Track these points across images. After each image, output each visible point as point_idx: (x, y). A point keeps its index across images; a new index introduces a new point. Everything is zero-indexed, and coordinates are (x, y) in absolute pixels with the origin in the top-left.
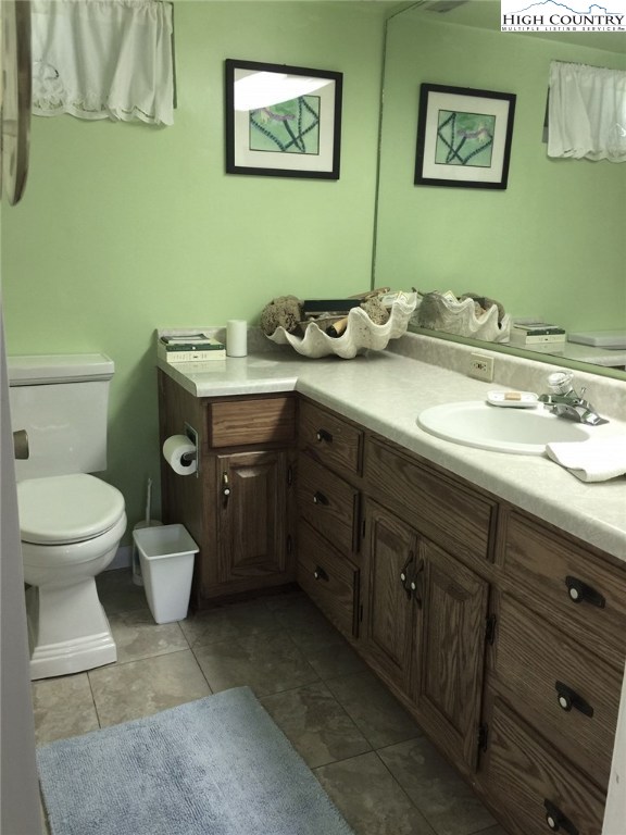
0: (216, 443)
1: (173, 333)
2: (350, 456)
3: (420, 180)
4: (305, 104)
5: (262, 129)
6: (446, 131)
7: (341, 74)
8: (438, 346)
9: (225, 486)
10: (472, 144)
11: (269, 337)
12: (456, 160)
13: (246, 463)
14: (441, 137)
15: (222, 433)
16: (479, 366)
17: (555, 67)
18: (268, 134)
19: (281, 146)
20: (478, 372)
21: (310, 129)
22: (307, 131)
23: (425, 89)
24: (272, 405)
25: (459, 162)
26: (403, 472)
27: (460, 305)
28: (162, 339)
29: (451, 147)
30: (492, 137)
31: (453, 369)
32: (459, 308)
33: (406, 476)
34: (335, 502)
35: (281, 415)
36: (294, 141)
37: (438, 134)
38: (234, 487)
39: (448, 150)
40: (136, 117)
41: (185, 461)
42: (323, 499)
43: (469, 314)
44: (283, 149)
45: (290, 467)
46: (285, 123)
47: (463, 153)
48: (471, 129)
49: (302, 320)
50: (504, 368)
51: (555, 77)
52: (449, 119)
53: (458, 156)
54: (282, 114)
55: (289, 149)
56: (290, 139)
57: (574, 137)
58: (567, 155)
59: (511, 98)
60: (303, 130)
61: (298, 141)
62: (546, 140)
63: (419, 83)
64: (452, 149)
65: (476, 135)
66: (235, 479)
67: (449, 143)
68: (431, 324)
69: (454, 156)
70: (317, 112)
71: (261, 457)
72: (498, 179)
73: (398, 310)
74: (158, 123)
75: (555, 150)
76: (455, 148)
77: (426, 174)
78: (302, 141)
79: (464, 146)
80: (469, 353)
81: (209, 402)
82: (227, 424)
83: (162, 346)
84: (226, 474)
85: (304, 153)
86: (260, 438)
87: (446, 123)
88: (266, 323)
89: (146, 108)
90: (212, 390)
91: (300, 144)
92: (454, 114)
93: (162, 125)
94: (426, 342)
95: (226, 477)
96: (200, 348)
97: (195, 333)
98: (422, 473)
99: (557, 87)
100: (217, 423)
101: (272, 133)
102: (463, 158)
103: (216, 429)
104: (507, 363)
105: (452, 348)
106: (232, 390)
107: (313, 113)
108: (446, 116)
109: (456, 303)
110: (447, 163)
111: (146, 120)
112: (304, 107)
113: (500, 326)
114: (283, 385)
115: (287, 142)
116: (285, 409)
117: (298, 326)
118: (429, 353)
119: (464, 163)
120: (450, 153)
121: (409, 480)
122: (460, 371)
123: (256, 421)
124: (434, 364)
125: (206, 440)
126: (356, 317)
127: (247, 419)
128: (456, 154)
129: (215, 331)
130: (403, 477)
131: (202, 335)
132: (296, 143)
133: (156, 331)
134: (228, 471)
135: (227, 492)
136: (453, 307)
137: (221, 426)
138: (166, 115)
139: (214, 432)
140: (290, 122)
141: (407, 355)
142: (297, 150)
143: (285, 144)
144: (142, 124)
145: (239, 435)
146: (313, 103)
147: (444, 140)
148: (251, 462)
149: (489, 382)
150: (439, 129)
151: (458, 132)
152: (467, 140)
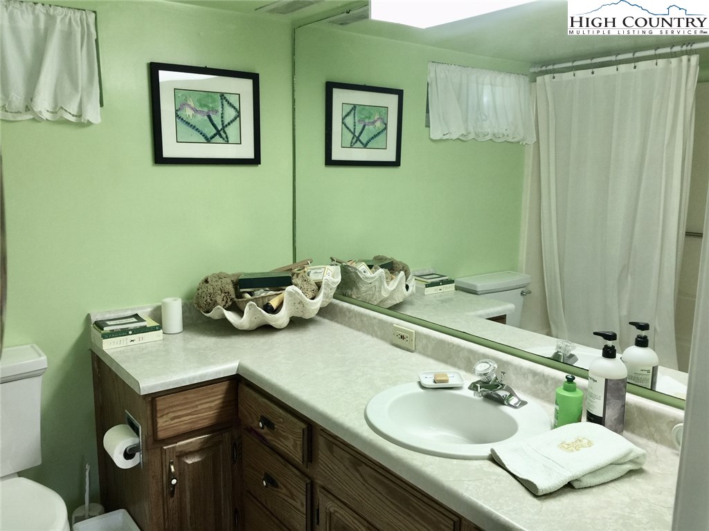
0: (161, 435)
1: (108, 316)
2: (295, 446)
3: (329, 162)
4: (226, 100)
5: (188, 123)
6: (349, 121)
7: (257, 75)
8: (361, 315)
9: (171, 476)
10: (371, 130)
11: (208, 315)
12: (358, 144)
13: (192, 450)
14: (345, 125)
15: (166, 424)
16: (402, 337)
17: (431, 67)
18: (194, 127)
19: (206, 138)
20: (401, 342)
21: (232, 122)
22: (229, 124)
23: (330, 87)
24: (215, 390)
25: (361, 146)
26: (358, 471)
27: (373, 275)
28: (96, 323)
29: (353, 133)
30: (386, 124)
31: (377, 336)
32: (373, 278)
33: (361, 475)
34: (285, 486)
35: (224, 398)
36: (218, 133)
37: (343, 123)
38: (180, 474)
39: (351, 136)
40: (62, 117)
41: (128, 455)
42: (272, 482)
43: (381, 282)
44: (209, 140)
45: (235, 443)
46: (209, 117)
47: (364, 138)
48: (370, 118)
49: (237, 297)
50: (424, 341)
51: (432, 75)
52: (351, 111)
53: (360, 141)
54: (206, 110)
55: (213, 140)
56: (214, 131)
57: (449, 124)
58: (445, 138)
59: (400, 93)
60: (226, 123)
61: (222, 132)
62: (428, 125)
63: (325, 82)
64: (354, 135)
65: (373, 123)
66: (181, 466)
67: (352, 130)
68: (349, 292)
69: (356, 141)
70: (237, 107)
71: (206, 441)
72: (393, 159)
73: (328, 285)
74: (86, 122)
75: (436, 134)
76: (357, 134)
77: (335, 157)
78: (225, 133)
79: (364, 131)
80: (391, 324)
81: (153, 398)
82: (172, 415)
83: (95, 333)
84: (172, 463)
85: (227, 142)
86: (206, 423)
87: (348, 114)
88: (203, 303)
89: (73, 109)
90: (156, 386)
91: (224, 135)
92: (355, 107)
93: (89, 123)
94: (350, 310)
95: (172, 467)
96: (136, 331)
97: (129, 313)
98: (380, 477)
99: (434, 83)
100: (161, 416)
101: (197, 127)
102: (365, 142)
103: (161, 422)
104: (427, 337)
105: (375, 318)
106: (177, 382)
107: (234, 108)
108: (348, 108)
109: (369, 273)
110: (351, 147)
111: (73, 119)
112: (225, 103)
113: (407, 287)
114: (225, 371)
115: (212, 134)
116: (228, 392)
117: (234, 302)
118: (353, 320)
119: (365, 146)
120: (353, 138)
121: (365, 480)
122: (383, 338)
123: (200, 407)
124: (359, 330)
125: (150, 433)
126: (290, 294)
127: (193, 407)
128: (358, 139)
129: (149, 310)
130: (358, 476)
131: (136, 316)
132: (220, 134)
133: (88, 317)
134: (174, 459)
135: (174, 482)
136: (367, 278)
137: (165, 418)
138: (93, 113)
139: (159, 425)
140: (213, 117)
141: (332, 320)
142: (221, 140)
143: (209, 136)
144: (68, 122)
145: (184, 424)
146: (233, 100)
147: (348, 128)
148: (197, 447)
149: (412, 352)
150: (343, 120)
151: (359, 121)
152: (367, 127)
